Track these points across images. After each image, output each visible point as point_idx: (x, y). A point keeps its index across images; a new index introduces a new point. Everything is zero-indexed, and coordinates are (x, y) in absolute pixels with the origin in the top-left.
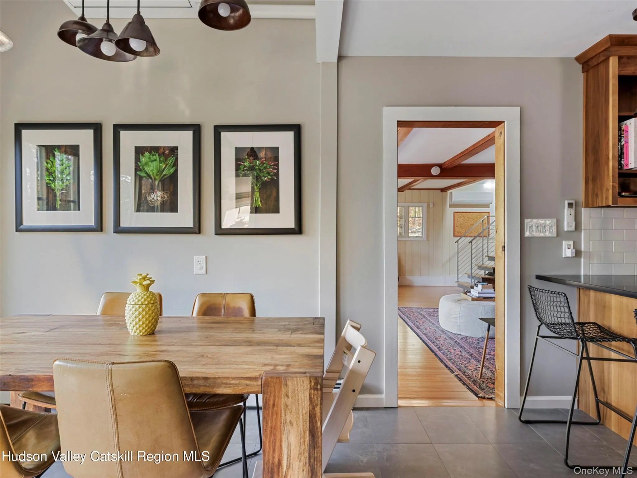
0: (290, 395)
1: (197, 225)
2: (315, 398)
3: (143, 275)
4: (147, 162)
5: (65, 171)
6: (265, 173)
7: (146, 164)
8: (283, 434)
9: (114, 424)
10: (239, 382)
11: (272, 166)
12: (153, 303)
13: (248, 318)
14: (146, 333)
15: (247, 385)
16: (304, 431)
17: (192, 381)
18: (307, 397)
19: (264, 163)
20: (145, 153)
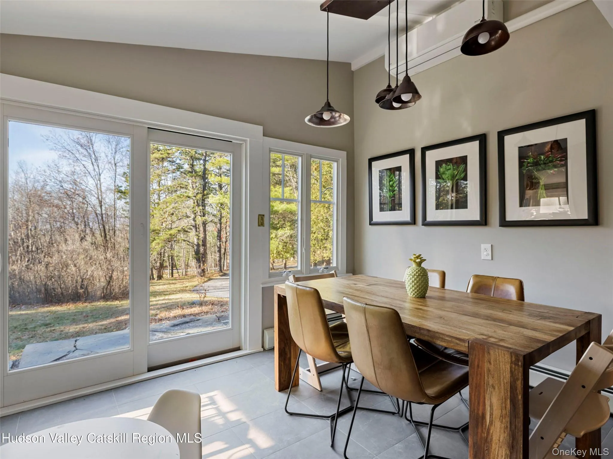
0: (492, 362)
1: (484, 219)
2: (516, 372)
3: (417, 255)
4: (444, 171)
5: (394, 185)
6: (551, 166)
7: (444, 173)
8: (486, 394)
9: (369, 342)
10: (452, 340)
11: (558, 158)
12: (423, 276)
13: (516, 301)
14: (418, 296)
15: (458, 344)
16: (505, 398)
17: (420, 330)
18: (508, 369)
19: (550, 157)
20: (442, 165)
